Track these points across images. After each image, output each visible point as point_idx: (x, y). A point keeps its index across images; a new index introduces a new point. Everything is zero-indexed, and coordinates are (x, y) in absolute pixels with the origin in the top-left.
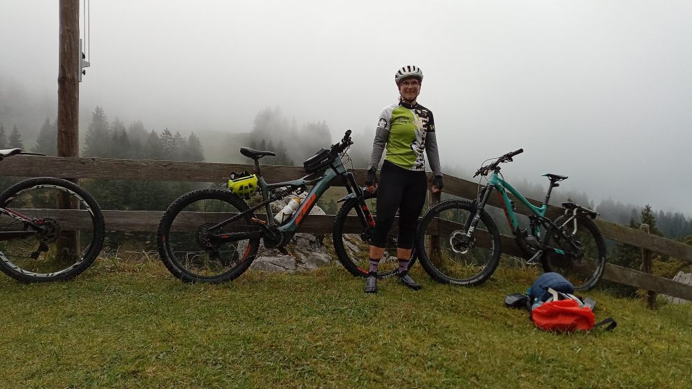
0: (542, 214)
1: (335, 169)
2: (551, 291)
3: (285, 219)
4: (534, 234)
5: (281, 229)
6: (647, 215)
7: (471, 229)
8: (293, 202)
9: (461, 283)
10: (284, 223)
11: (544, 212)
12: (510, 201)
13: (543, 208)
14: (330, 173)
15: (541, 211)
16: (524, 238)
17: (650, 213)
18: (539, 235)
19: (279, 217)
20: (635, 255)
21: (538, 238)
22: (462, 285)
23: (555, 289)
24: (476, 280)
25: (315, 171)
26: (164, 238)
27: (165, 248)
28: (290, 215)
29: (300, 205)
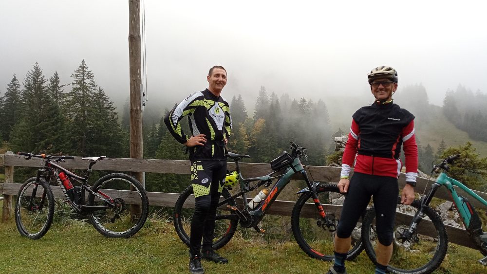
1: (293, 168)
3: (255, 206)
5: (251, 213)
7: (414, 225)
8: (262, 194)
19: (251, 205)
24: (419, 272)
25: (278, 169)
26: (177, 215)
27: (178, 223)
28: (259, 203)
29: (267, 195)
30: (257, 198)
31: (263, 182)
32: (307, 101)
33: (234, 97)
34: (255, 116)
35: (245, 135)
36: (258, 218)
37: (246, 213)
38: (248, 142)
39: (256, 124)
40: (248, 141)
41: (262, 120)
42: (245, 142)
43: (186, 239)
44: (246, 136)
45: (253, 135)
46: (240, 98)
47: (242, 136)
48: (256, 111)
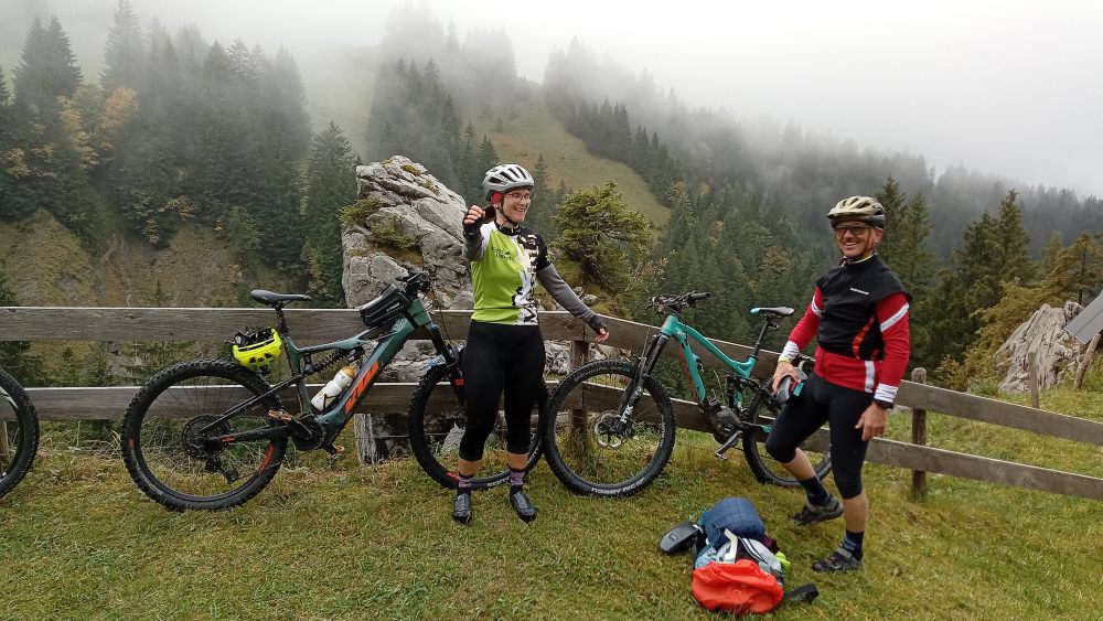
0: (747, 373)
1: (411, 320)
2: (728, 533)
3: (328, 403)
4: (732, 405)
5: (320, 419)
6: (1009, 205)
7: (629, 409)
8: (342, 376)
9: (607, 492)
10: (326, 410)
11: (750, 370)
12: (695, 357)
13: (749, 363)
14: (401, 325)
15: (745, 368)
16: (715, 414)
17: (1015, 203)
18: (739, 405)
19: (318, 401)
20: (986, 268)
21: (738, 411)
22: (609, 496)
23: (735, 532)
24: (632, 486)
25: (379, 324)
26: (131, 442)
27: (135, 459)
28: (338, 396)
29: (354, 379)
30: (332, 387)
31: (344, 352)
32: (250, 48)
33: (37, 22)
34: (104, 79)
35: (78, 131)
36: (336, 427)
37: (310, 422)
38: (91, 149)
39: (109, 101)
40: (88, 149)
41: (128, 93)
42: (80, 149)
43: (160, 493)
44: (83, 134)
45: (104, 132)
46: (55, 26)
47: (70, 132)
48: (108, 67)
